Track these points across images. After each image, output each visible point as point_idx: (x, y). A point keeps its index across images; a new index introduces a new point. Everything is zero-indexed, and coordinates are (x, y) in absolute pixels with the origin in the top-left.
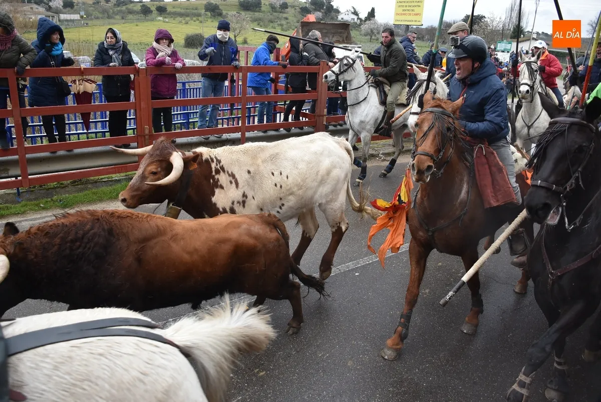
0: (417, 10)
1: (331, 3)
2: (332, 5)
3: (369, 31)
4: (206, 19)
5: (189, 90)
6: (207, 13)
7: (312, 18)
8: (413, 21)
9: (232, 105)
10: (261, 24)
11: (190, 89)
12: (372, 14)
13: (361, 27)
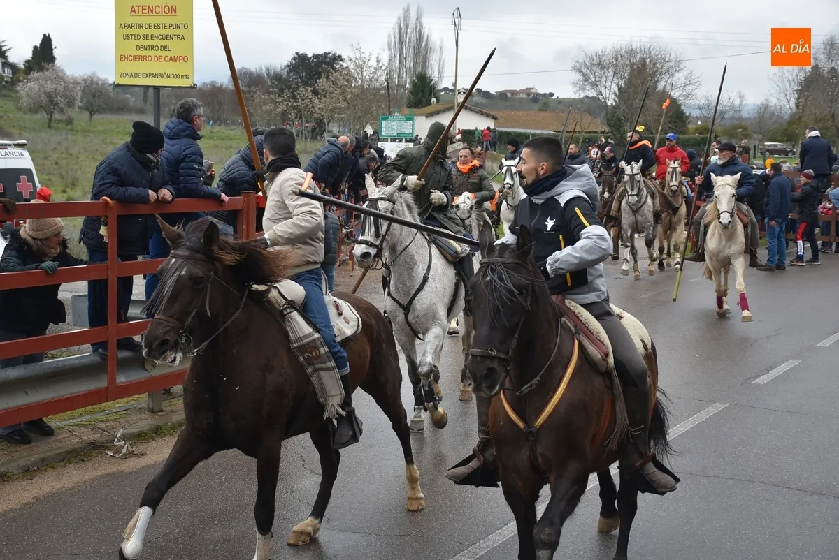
0: (175, 48)
3: (43, 99)
8: (168, 76)
12: (44, 52)
13: (18, 88)
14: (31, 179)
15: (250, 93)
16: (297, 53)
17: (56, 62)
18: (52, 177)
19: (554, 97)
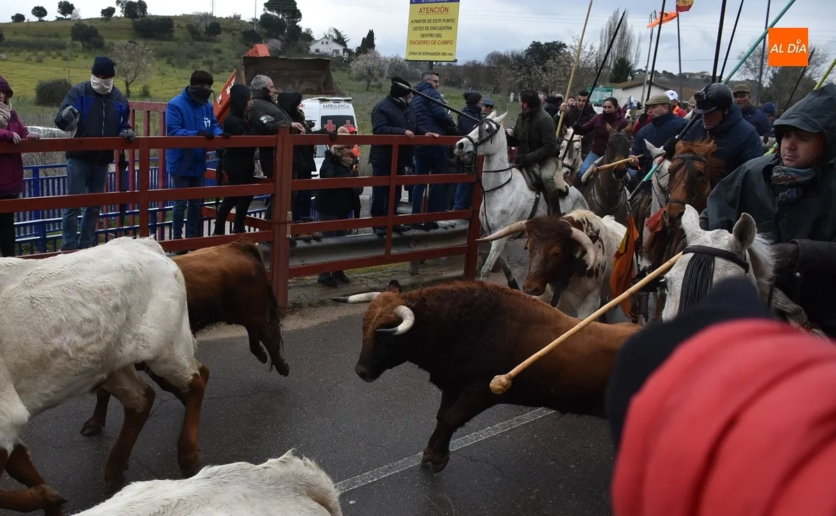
0: (445, 35)
1: (297, 24)
2: (298, 27)
3: (365, 71)
4: (74, 54)
5: (45, 181)
6: (75, 42)
7: (263, 50)
8: (439, 54)
9: (123, 208)
10: (174, 61)
11: (48, 179)
12: (369, 42)
13: (351, 65)
14: (352, 122)
15: (498, 69)
16: (534, 42)
17: (376, 48)
18: (366, 122)
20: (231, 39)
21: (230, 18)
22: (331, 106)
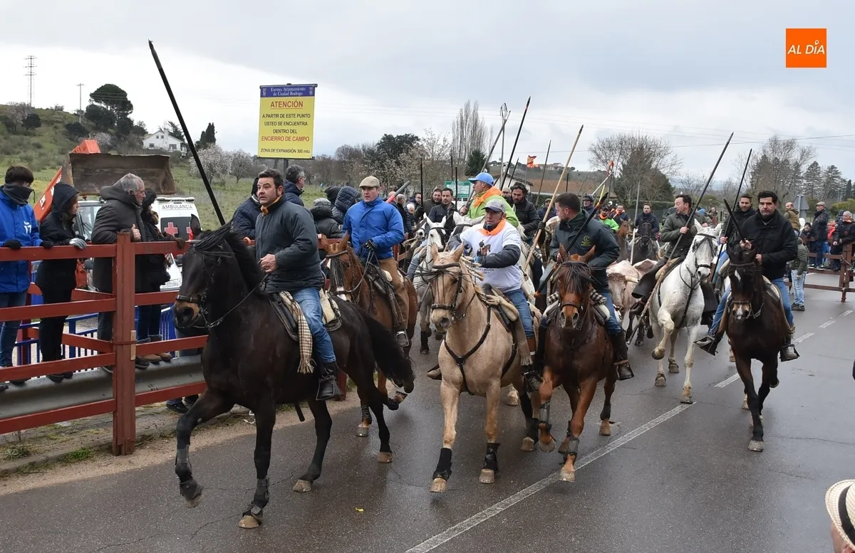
0: (301, 130)
1: (128, 116)
2: (129, 120)
7: (92, 146)
8: (294, 151)
12: (209, 135)
13: (190, 161)
15: (350, 163)
16: (385, 135)
17: (216, 142)
18: (210, 223)
19: (575, 170)
20: (53, 133)
21: (52, 109)
22: (172, 207)
